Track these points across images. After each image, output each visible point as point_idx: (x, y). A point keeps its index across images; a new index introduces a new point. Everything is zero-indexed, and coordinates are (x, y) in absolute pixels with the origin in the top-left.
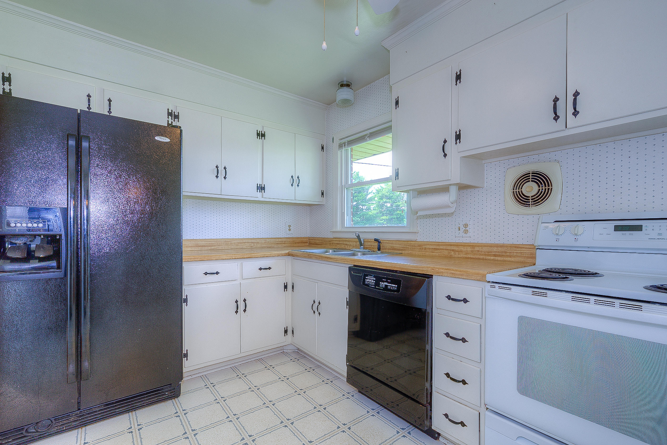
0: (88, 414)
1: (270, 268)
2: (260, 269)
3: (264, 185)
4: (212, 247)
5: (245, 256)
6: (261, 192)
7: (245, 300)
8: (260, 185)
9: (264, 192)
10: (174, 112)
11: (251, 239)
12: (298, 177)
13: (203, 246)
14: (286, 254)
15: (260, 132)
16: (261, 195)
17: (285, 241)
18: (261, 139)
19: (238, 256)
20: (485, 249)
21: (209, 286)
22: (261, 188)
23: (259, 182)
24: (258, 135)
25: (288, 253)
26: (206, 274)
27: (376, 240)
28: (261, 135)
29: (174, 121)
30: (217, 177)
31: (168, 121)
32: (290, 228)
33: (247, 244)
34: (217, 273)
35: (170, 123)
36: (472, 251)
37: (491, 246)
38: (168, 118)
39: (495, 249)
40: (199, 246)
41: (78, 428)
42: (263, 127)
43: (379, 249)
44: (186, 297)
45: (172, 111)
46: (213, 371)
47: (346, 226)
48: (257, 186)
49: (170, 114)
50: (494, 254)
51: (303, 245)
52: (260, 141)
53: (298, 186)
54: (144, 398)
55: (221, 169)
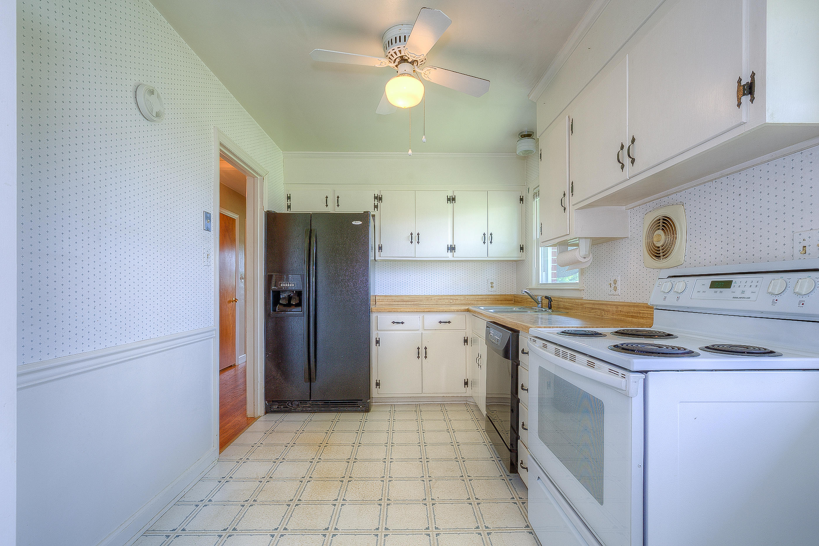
0: (315, 405)
1: (449, 322)
2: (440, 322)
3: (455, 245)
4: (415, 303)
5: (425, 310)
6: (452, 252)
7: (426, 348)
8: (450, 245)
9: (455, 252)
10: (379, 196)
11: (450, 296)
12: (491, 234)
13: (407, 301)
14: (466, 310)
15: (451, 197)
16: (452, 255)
17: (486, 298)
18: (452, 203)
19: (419, 310)
20: (625, 309)
21: (396, 332)
22: (452, 249)
23: (450, 243)
24: (449, 200)
25: (468, 309)
26: (394, 322)
27: (547, 298)
28: (452, 200)
29: (379, 202)
30: (412, 242)
31: (375, 203)
32: (493, 285)
33: (446, 300)
34: (402, 323)
35: (376, 204)
36: (617, 311)
37: (629, 306)
38: (375, 201)
39: (632, 309)
40: (404, 301)
41: (311, 412)
42: (453, 191)
43: (550, 308)
44: (378, 339)
45: (378, 195)
46: (402, 403)
47: (540, 282)
48: (448, 246)
49: (376, 198)
50: (632, 316)
51: (507, 302)
52: (450, 205)
53: (491, 242)
54: (346, 405)
55: (415, 235)
